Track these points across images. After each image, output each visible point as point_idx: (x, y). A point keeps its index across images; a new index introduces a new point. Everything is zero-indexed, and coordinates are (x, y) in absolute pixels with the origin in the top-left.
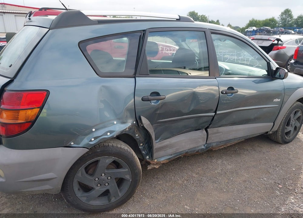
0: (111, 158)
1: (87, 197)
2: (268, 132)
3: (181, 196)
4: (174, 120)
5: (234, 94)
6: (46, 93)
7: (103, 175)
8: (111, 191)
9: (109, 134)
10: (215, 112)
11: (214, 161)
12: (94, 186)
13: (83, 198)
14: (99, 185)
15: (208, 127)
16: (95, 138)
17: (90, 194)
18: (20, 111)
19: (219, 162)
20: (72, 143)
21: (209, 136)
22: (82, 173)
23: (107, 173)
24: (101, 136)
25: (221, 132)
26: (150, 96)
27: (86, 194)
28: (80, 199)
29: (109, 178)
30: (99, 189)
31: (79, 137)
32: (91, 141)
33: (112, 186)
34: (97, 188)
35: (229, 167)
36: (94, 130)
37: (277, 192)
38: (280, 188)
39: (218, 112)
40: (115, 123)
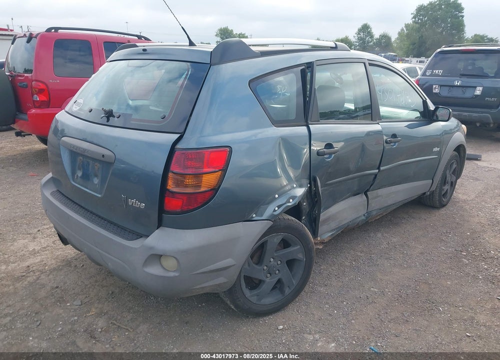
0: (280, 234)
1: (258, 296)
2: (425, 193)
3: (360, 278)
4: (340, 182)
5: (397, 144)
6: (228, 149)
7: (272, 260)
8: (284, 280)
9: (291, 200)
10: (379, 168)
11: (372, 235)
12: (263, 278)
13: (252, 298)
14: (269, 275)
15: (368, 190)
16: (279, 207)
17: (261, 289)
18: (204, 175)
19: (379, 235)
20: (254, 215)
21: (370, 202)
22: (248, 263)
23: (276, 256)
24: (285, 203)
25: (380, 196)
26: (324, 148)
27: (255, 292)
28: (250, 299)
29: (279, 262)
30: (270, 281)
31: (262, 206)
32: (275, 211)
33: (284, 273)
34: (268, 280)
35: (395, 240)
36: (277, 196)
37: (464, 260)
38: (464, 255)
39: (382, 168)
40: (295, 186)
